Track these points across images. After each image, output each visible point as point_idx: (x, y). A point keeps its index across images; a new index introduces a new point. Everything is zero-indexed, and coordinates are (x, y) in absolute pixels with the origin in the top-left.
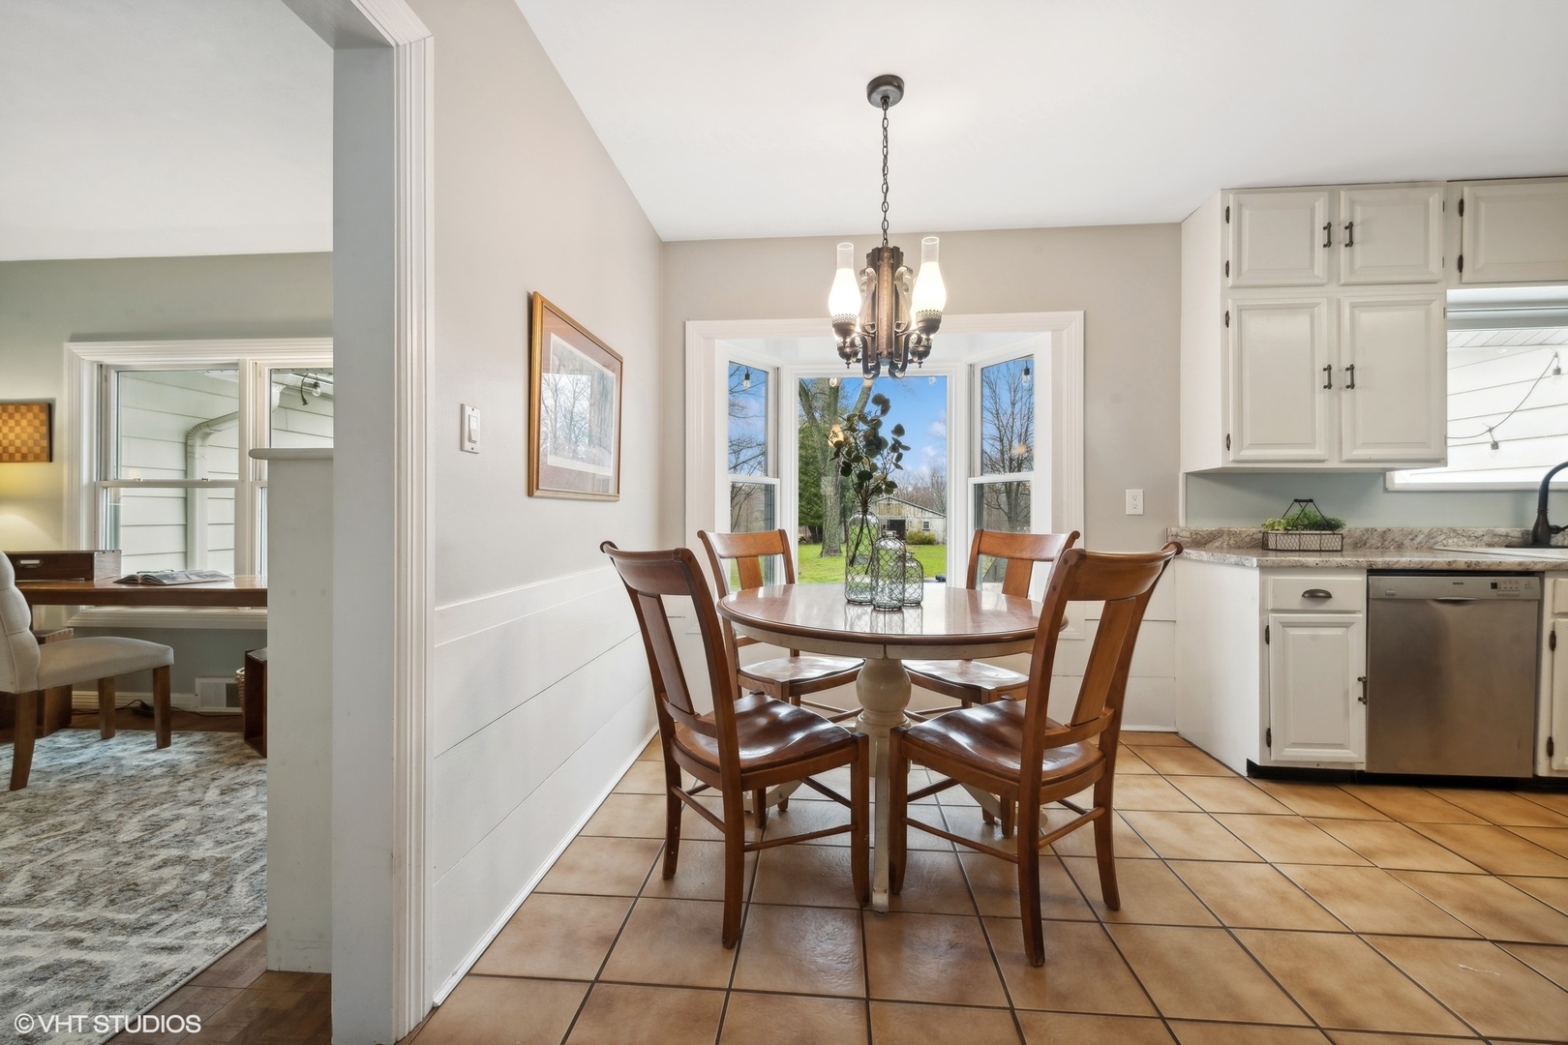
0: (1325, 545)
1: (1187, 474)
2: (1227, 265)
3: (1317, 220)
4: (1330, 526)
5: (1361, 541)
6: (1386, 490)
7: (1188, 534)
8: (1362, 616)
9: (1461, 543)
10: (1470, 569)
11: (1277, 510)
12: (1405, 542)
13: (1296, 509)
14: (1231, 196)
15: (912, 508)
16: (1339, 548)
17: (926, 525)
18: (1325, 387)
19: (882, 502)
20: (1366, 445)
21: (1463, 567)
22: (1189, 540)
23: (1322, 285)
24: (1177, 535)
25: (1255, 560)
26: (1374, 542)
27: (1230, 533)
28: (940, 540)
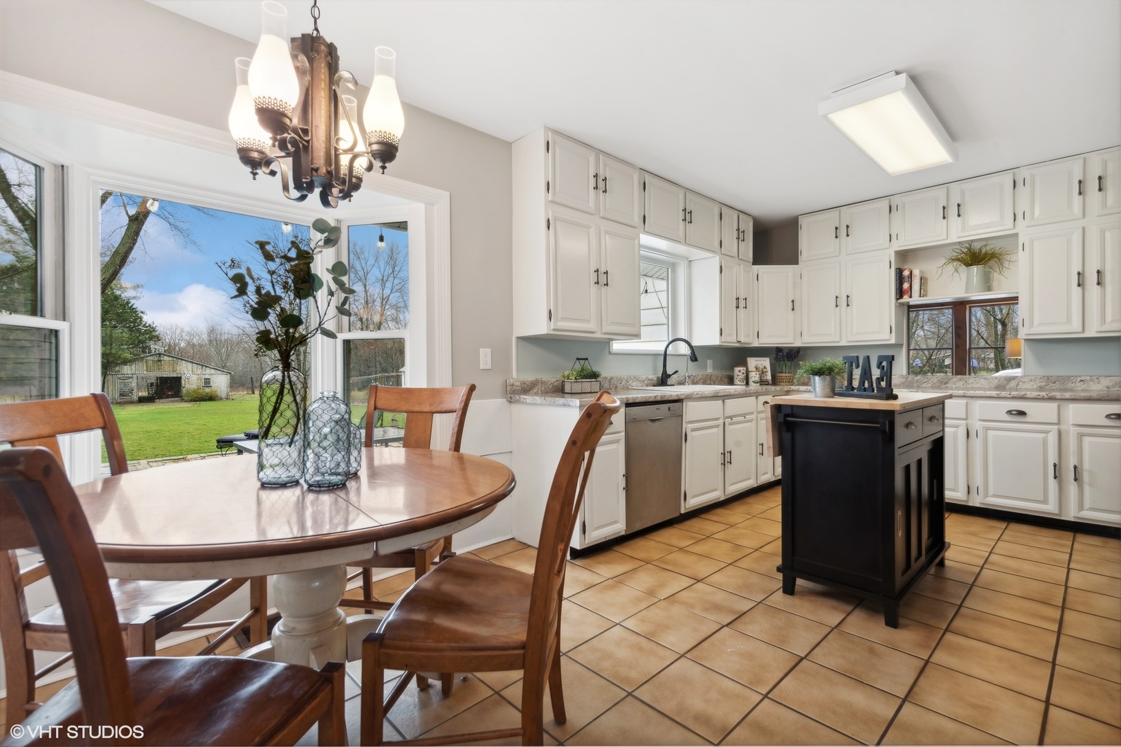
0: (593, 388)
1: (518, 337)
2: (548, 183)
3: (590, 171)
4: (595, 376)
6: (610, 352)
7: (518, 384)
8: (623, 435)
9: (637, 384)
10: (662, 400)
11: (569, 368)
12: (618, 385)
13: (578, 366)
14: (550, 133)
15: (189, 364)
16: (598, 390)
17: (207, 382)
18: (596, 283)
19: (151, 358)
20: (612, 323)
21: (659, 399)
22: (520, 388)
23: (592, 214)
24: (513, 385)
25: (578, 401)
26: (606, 385)
27: (543, 383)
28: (224, 395)
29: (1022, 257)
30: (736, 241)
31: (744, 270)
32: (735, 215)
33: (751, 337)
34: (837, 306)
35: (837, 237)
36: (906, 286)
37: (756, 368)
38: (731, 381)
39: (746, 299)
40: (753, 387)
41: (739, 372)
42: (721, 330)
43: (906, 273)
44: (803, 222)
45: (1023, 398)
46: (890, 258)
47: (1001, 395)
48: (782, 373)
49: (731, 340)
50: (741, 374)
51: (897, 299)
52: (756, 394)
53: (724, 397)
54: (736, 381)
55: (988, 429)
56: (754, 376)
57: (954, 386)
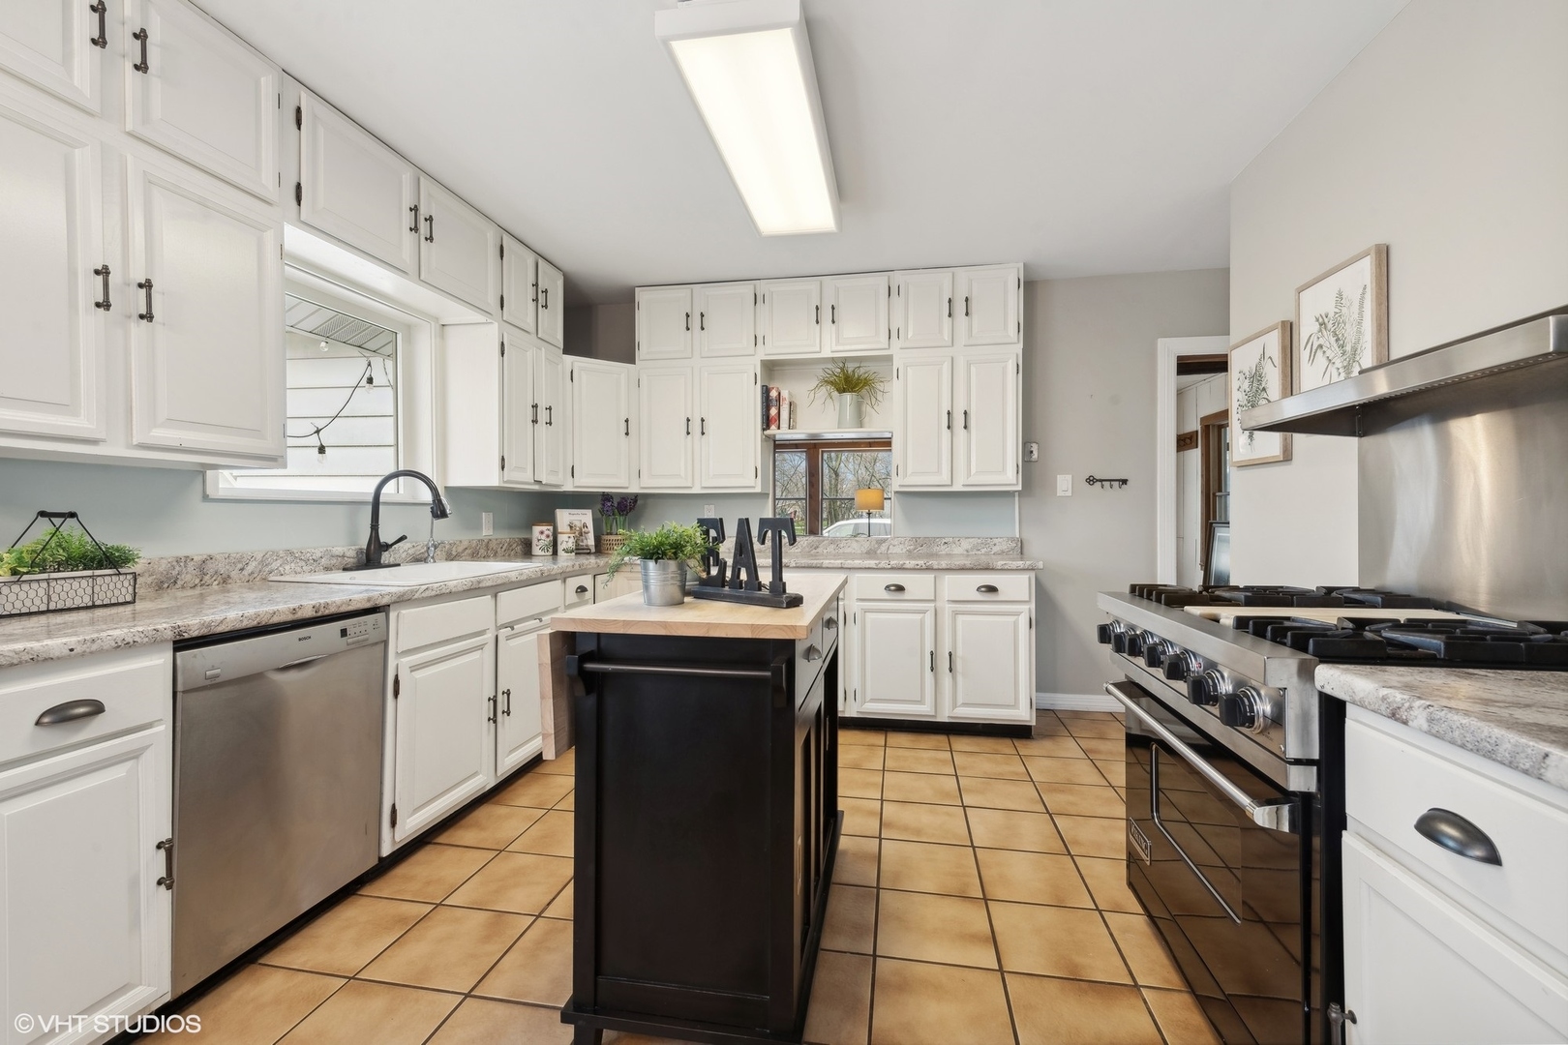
0: (102, 595)
4: (110, 560)
5: (169, 579)
6: (206, 498)
8: (164, 729)
9: (299, 569)
10: (319, 614)
12: (233, 574)
13: (41, 532)
16: (129, 598)
18: (98, 305)
20: (172, 422)
21: (309, 613)
26: (188, 577)
29: (895, 388)
30: (531, 306)
31: (547, 359)
32: (530, 259)
33: (561, 475)
34: (688, 433)
35: (688, 329)
36: (773, 411)
37: (571, 527)
38: (527, 550)
39: (550, 408)
40: (565, 560)
41: (540, 533)
42: (503, 459)
43: (774, 394)
44: (641, 296)
45: (901, 569)
46: (755, 368)
47: (880, 566)
48: (611, 534)
49: (522, 478)
50: (543, 537)
51: (764, 430)
52: (563, 576)
53: (496, 589)
54: (536, 551)
55: (866, 611)
56: (566, 541)
57: (825, 551)
